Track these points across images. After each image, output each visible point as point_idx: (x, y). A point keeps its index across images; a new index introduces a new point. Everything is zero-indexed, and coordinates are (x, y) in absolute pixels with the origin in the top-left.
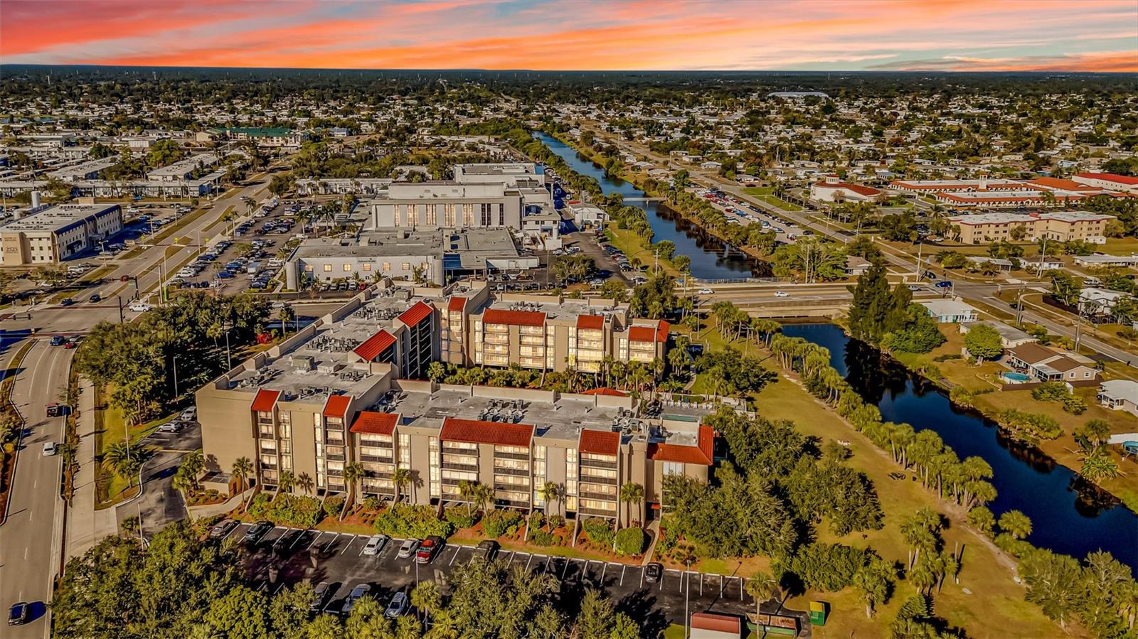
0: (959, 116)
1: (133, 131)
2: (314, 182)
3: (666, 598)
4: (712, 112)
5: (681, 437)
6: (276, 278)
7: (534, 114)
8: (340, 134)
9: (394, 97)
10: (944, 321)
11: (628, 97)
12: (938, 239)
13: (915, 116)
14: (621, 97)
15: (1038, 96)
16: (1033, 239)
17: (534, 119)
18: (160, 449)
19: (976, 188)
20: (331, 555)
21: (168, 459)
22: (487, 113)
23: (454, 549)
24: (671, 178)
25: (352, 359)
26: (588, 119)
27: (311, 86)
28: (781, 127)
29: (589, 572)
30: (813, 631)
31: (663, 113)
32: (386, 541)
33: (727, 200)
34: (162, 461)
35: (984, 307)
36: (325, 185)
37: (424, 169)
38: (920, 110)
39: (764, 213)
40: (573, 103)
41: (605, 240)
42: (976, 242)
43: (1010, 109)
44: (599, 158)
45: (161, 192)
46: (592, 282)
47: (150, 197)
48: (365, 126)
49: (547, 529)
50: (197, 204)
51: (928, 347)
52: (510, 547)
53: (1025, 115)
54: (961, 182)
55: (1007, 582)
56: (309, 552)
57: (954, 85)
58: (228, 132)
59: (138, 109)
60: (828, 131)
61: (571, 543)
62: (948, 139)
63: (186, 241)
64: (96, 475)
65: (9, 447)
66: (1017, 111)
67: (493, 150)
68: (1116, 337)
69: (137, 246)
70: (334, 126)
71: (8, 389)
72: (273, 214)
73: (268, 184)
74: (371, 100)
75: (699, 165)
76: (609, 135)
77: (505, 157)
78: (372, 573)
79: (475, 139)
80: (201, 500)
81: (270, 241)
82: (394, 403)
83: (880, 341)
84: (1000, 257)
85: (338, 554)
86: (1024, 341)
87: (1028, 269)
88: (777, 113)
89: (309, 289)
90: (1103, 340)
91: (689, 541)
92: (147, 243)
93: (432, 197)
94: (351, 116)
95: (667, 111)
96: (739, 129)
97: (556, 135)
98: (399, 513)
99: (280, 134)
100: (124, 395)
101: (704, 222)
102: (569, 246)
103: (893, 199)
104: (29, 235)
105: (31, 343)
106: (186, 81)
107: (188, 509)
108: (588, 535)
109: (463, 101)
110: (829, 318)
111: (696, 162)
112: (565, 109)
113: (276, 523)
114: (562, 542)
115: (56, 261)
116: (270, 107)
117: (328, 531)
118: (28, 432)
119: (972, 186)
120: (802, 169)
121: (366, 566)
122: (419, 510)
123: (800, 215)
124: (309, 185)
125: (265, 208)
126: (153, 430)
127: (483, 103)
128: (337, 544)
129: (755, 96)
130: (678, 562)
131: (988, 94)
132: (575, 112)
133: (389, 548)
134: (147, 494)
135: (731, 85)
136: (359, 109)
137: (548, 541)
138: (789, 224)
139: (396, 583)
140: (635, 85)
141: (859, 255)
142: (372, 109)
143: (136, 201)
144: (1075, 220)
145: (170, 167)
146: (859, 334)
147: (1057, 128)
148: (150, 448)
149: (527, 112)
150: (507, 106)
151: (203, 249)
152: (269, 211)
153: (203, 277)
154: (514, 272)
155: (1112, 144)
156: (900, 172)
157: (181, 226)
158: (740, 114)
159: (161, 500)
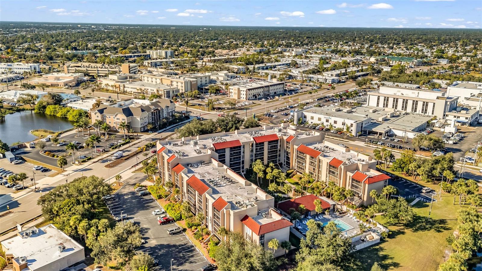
8: (443, 62)
45: (318, 80)
46: (435, 153)
47: (314, 82)
50: (321, 86)
52: (188, 233)
58: (386, 58)
69: (278, 99)
70: (443, 58)
78: (145, 220)
80: (149, 180)
89: (302, 125)
92: (283, 98)
93: (400, 95)
102: (462, 133)
104: (241, 89)
115: (247, 100)
117: (158, 203)
124: (376, 84)
137: (198, 238)
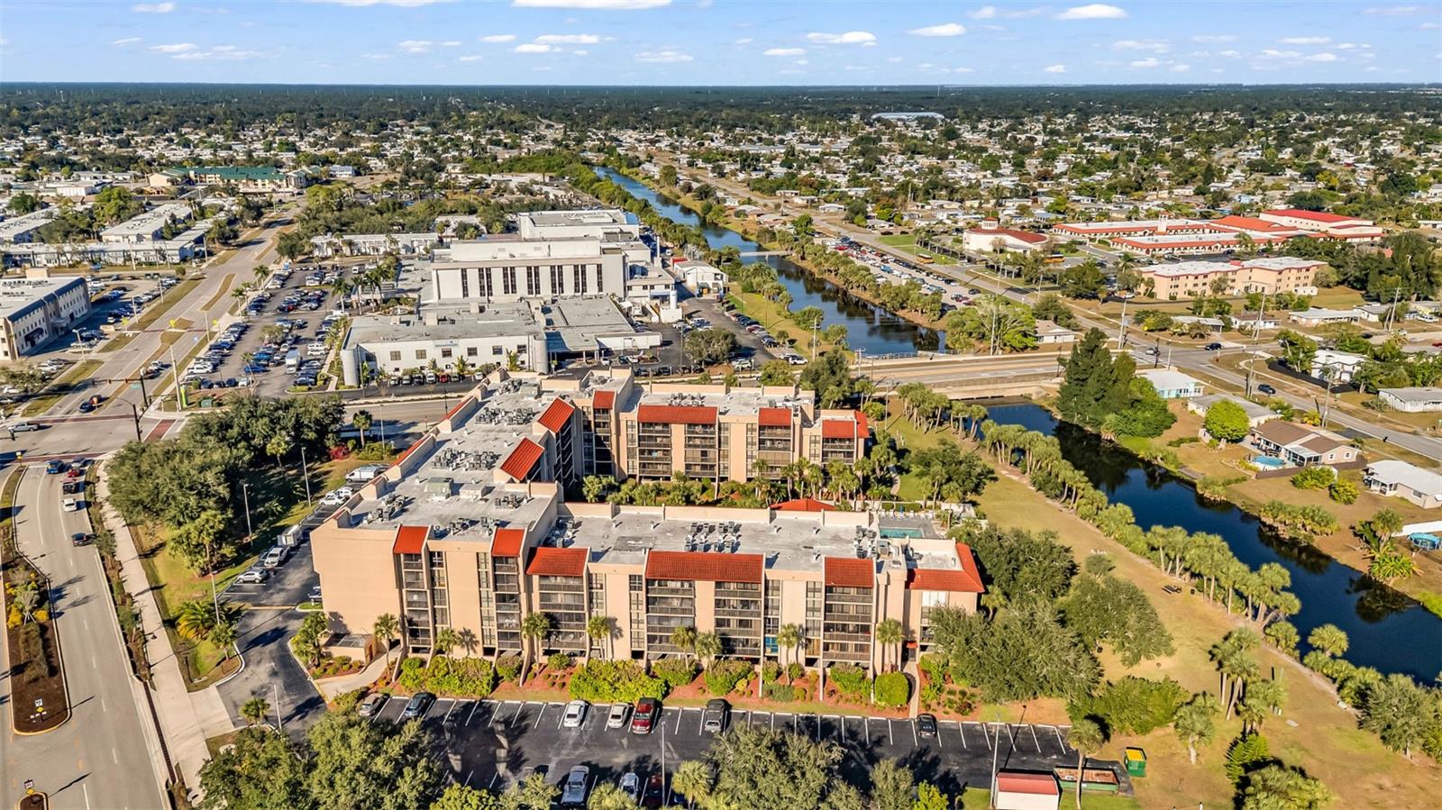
0: (1107, 141)
1: (58, 174)
2: (336, 240)
3: (951, 756)
4: (811, 139)
5: (934, 559)
6: (325, 371)
7: (588, 144)
8: (344, 174)
9: (399, 122)
10: (1166, 396)
11: (702, 121)
12: (1129, 295)
13: (1056, 143)
14: (693, 120)
15: (1188, 115)
16: (1235, 292)
17: (591, 150)
18: (248, 606)
19: (1154, 231)
20: (524, 730)
21: (264, 619)
22: (527, 141)
23: (675, 713)
24: (789, 225)
25: (499, 478)
26: (660, 150)
27: (283, 108)
28: (900, 159)
29: (849, 730)
30: (1134, 785)
31: (751, 141)
32: (586, 709)
33: (864, 252)
34: (256, 621)
35: (1206, 377)
36: (350, 244)
37: (474, 220)
38: (1057, 133)
39: (914, 268)
40: (634, 128)
41: (732, 307)
42: (1173, 298)
43: (1161, 132)
44: (688, 200)
45: (128, 258)
46: (734, 363)
47: (112, 265)
48: (374, 162)
49: (784, 681)
50: (181, 273)
51: (1157, 429)
52: (743, 706)
53: (1180, 139)
54: (1134, 224)
55: (1332, 709)
56: (492, 729)
57: (1087, 101)
58: (192, 174)
59: (53, 144)
60: (959, 162)
61: (817, 697)
62: (1102, 170)
63: (185, 325)
64: (174, 646)
65: (42, 615)
66: (1169, 135)
67: (553, 192)
68: (1362, 408)
69: (118, 333)
70: (333, 163)
71: (10, 535)
72: (291, 284)
73: (269, 242)
74: (370, 126)
75: (817, 207)
76: (694, 171)
77: (570, 201)
78: (581, 750)
79: (526, 178)
80: (330, 670)
81: (299, 321)
82: (569, 533)
83: (1101, 423)
84: (1207, 315)
85: (530, 729)
86: (1266, 418)
87: (1241, 329)
88: (890, 140)
89: (374, 383)
90: (1348, 412)
91: (960, 685)
92: (131, 328)
94: (350, 150)
95: (755, 139)
96: (852, 161)
97: (625, 171)
98: (596, 672)
99: (265, 175)
100: (188, 538)
101: (846, 281)
102: (690, 316)
103: (1062, 246)
105: (20, 472)
106: (107, 102)
107: (314, 682)
108: (838, 686)
109: (491, 128)
110: (1028, 398)
111: (812, 204)
112: (628, 136)
113: (438, 694)
114: (807, 696)
115: (14, 357)
116: (236, 138)
117: (508, 699)
118: (59, 593)
119: (1149, 228)
120: (942, 212)
121: (571, 742)
122: (620, 666)
123: (957, 268)
124: (329, 244)
125: (278, 277)
126: (229, 582)
127: (518, 129)
128: (523, 717)
129: (855, 118)
130: (952, 711)
131: (1130, 114)
132: (640, 141)
133: (593, 717)
134: (252, 667)
135: (823, 103)
136: (360, 139)
137: (789, 696)
138: (949, 281)
139: (616, 760)
140: (704, 105)
141: (1046, 318)
142: (375, 140)
143: (97, 270)
144: (1282, 268)
145: (129, 223)
146: (1073, 417)
147: (1222, 156)
148: (235, 605)
149: (579, 141)
150: (550, 134)
151: (212, 334)
152: (285, 280)
153: (225, 373)
154: (632, 353)
155: (1289, 173)
156: (1059, 212)
157: (170, 303)
158: (845, 141)
159: (274, 674)
